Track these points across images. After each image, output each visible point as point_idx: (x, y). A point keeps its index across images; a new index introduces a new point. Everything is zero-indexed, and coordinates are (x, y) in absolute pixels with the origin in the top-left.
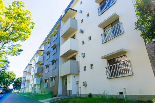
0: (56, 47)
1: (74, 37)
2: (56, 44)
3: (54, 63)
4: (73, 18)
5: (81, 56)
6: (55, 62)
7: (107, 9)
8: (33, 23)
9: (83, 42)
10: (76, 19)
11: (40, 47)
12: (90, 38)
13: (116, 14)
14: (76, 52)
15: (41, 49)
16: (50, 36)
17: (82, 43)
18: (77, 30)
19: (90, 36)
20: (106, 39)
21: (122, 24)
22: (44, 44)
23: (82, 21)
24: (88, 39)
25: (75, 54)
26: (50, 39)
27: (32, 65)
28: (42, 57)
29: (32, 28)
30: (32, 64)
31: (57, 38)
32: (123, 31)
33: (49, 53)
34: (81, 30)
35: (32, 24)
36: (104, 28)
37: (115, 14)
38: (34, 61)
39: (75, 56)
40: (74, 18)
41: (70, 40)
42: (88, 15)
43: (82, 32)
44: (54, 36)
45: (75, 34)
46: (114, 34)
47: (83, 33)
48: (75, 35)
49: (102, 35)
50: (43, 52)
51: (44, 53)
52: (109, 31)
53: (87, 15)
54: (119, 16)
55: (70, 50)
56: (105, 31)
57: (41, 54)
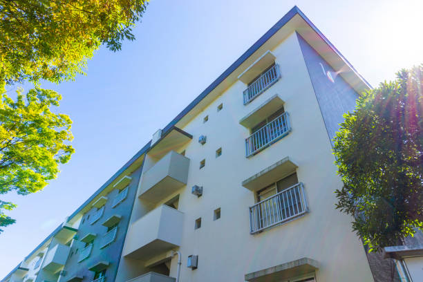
0: (116, 225)
1: (174, 204)
2: (120, 217)
3: (101, 274)
4: (180, 152)
5: (186, 262)
6: (104, 272)
7: (268, 146)
8: (69, 150)
9: (199, 223)
10: (186, 155)
11: (70, 219)
12: (218, 214)
13: (289, 161)
14: (173, 248)
15: (72, 224)
16: (107, 189)
17: (194, 224)
18: (186, 184)
19: (220, 209)
20: (261, 223)
21: (303, 186)
22: (85, 210)
23: (203, 164)
24: (212, 215)
25: (169, 254)
26: (106, 198)
27: (28, 273)
28: (68, 249)
29: (64, 160)
30: (28, 270)
31: (124, 200)
32: (307, 208)
33: (92, 242)
34: (197, 187)
35: (66, 152)
36: (258, 193)
37: (287, 159)
38: (38, 258)
39: (169, 260)
40: (183, 153)
41: (160, 210)
42: (219, 152)
43: (198, 192)
44: (120, 191)
45: (179, 196)
46: (283, 210)
47: (201, 195)
48: (177, 199)
49: (250, 208)
50: (75, 233)
51: (76, 238)
52: (271, 202)
53: (217, 151)
54: (297, 167)
55: (157, 240)
56: (259, 199)
57: (66, 240)
